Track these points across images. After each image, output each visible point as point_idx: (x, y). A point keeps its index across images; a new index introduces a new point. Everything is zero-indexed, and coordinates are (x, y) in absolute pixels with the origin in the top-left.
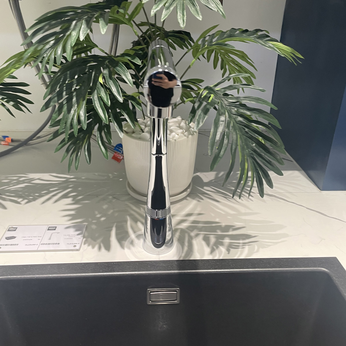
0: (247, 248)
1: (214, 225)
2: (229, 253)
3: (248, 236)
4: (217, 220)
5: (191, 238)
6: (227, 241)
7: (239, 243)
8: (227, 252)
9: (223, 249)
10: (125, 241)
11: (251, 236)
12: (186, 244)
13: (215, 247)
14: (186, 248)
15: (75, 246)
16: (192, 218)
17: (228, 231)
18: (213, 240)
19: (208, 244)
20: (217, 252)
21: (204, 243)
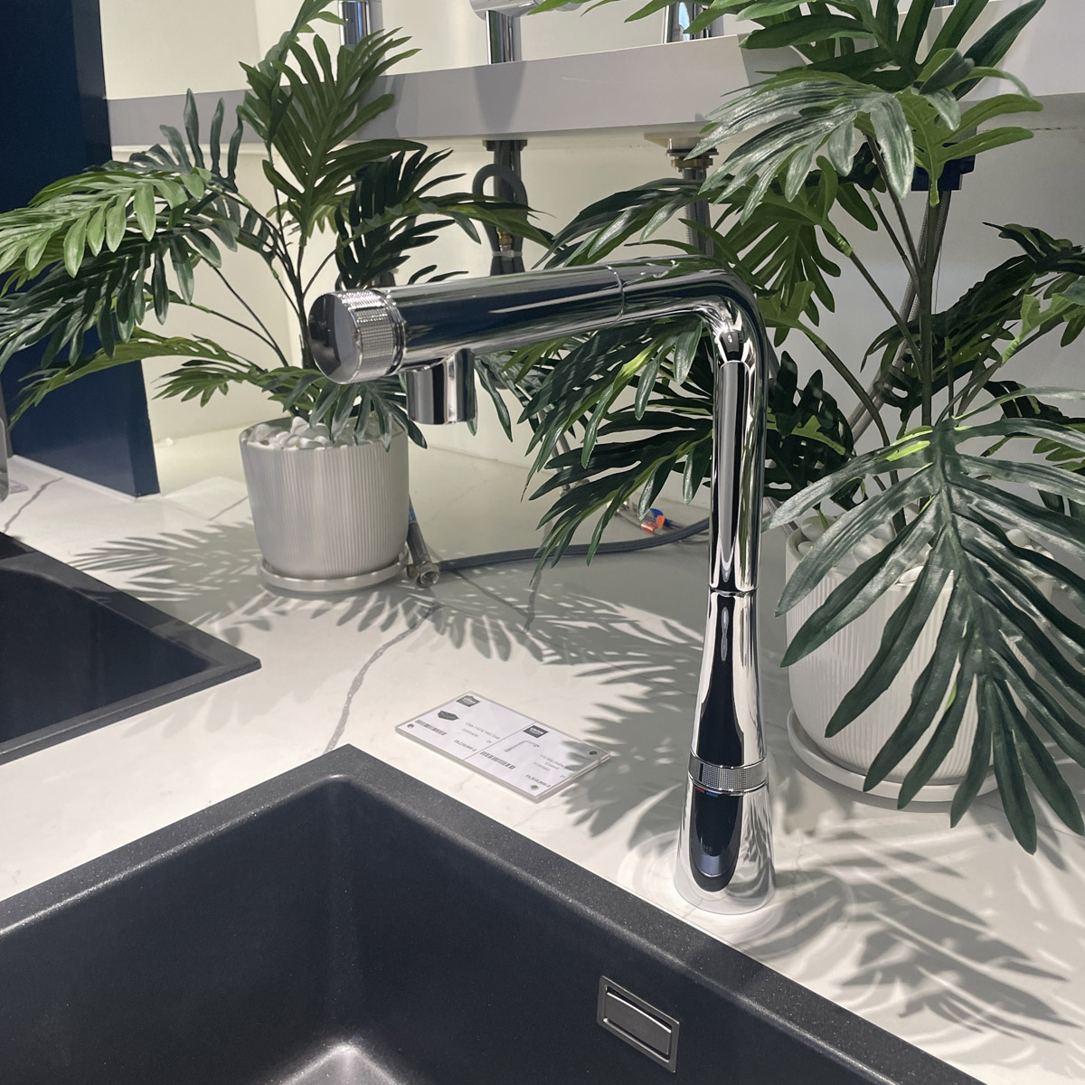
0: (990, 1035)
1: (955, 920)
2: (902, 1016)
3: (1038, 1009)
4: (986, 913)
5: (836, 915)
6: (944, 982)
7: (978, 1010)
8: (902, 1010)
9: (899, 994)
10: (655, 833)
11: (1052, 1016)
12: (803, 922)
13: (879, 976)
14: (788, 931)
15: (535, 787)
16: (905, 870)
17: (982, 959)
18: (901, 953)
19: (866, 958)
20: (870, 991)
21: (858, 947)
